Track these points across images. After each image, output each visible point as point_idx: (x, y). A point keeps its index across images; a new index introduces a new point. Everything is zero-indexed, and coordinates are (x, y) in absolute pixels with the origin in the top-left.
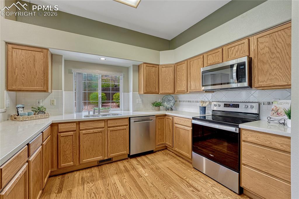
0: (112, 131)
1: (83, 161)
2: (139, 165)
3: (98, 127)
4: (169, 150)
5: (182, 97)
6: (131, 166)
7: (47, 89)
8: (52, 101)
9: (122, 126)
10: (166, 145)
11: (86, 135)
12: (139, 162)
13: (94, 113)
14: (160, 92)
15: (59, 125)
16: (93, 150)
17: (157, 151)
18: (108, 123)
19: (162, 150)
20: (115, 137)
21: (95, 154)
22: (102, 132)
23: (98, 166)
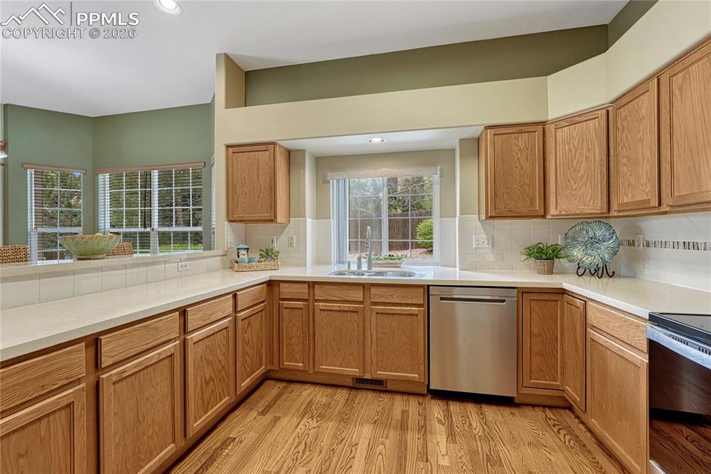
0: (382, 313)
1: (321, 367)
2: (443, 425)
3: (348, 299)
4: (578, 417)
5: (657, 227)
6: (420, 418)
7: (275, 216)
8: (290, 239)
9: (407, 305)
10: (566, 396)
11: (326, 312)
12: (448, 415)
13: (359, 266)
14: (551, 214)
15: (281, 284)
16: (339, 349)
17: (527, 405)
18: (372, 292)
19: (550, 407)
20: (387, 331)
21: (344, 359)
22: (357, 312)
23: (351, 388)
